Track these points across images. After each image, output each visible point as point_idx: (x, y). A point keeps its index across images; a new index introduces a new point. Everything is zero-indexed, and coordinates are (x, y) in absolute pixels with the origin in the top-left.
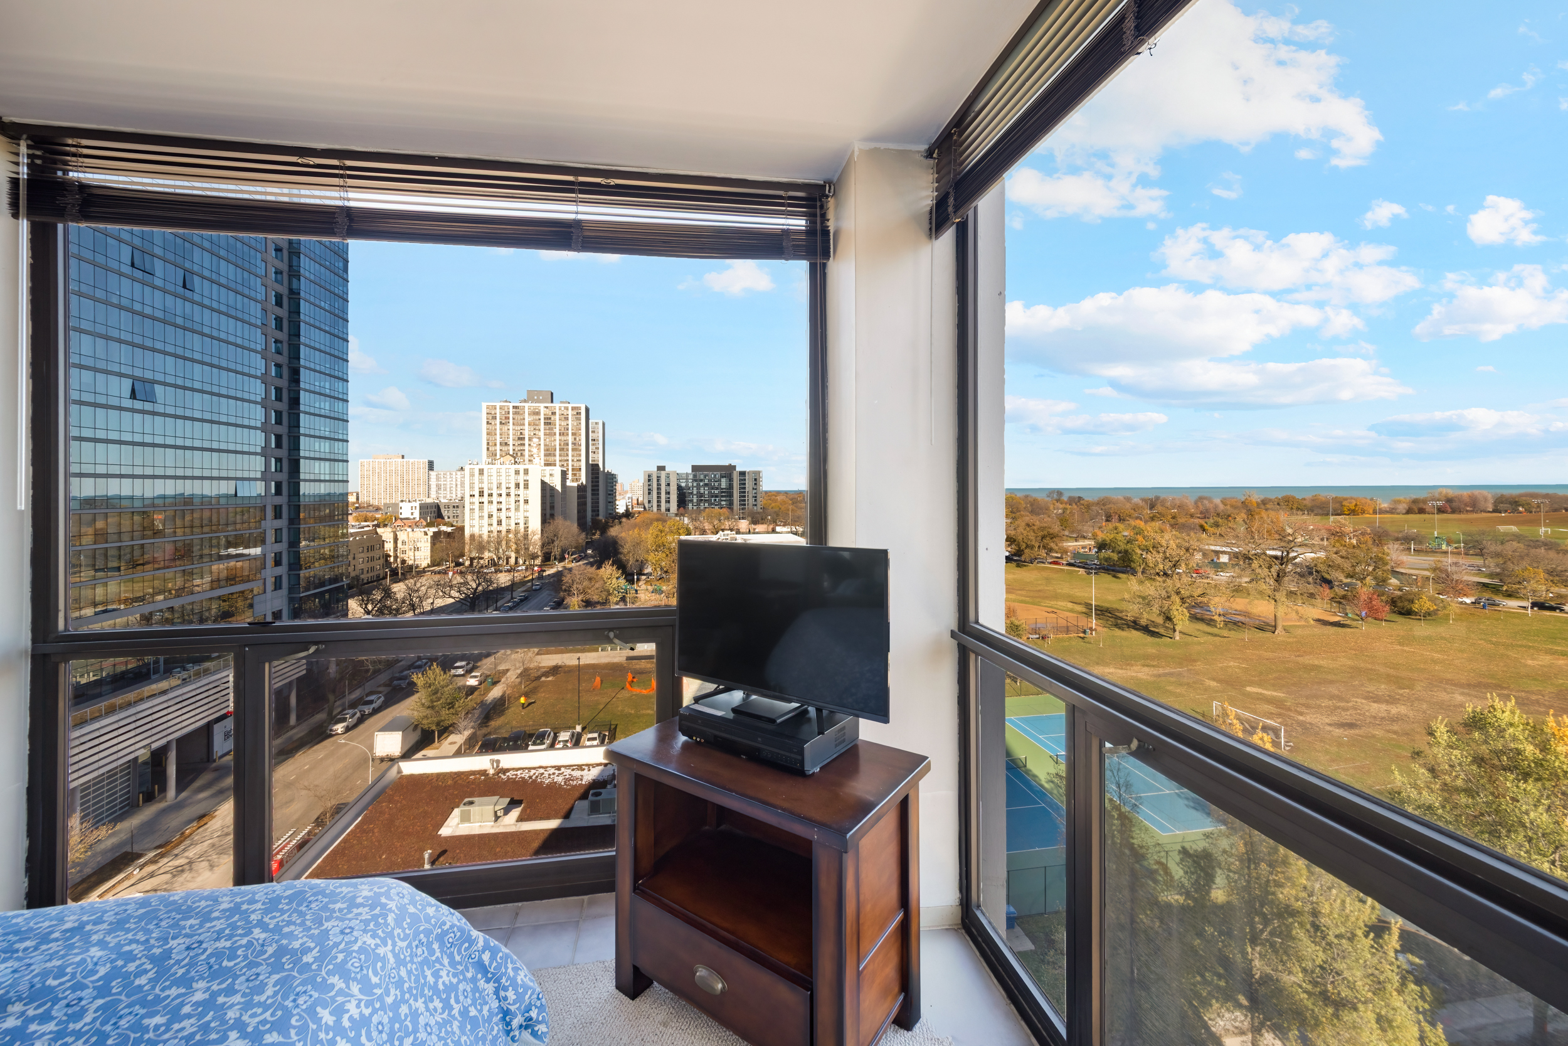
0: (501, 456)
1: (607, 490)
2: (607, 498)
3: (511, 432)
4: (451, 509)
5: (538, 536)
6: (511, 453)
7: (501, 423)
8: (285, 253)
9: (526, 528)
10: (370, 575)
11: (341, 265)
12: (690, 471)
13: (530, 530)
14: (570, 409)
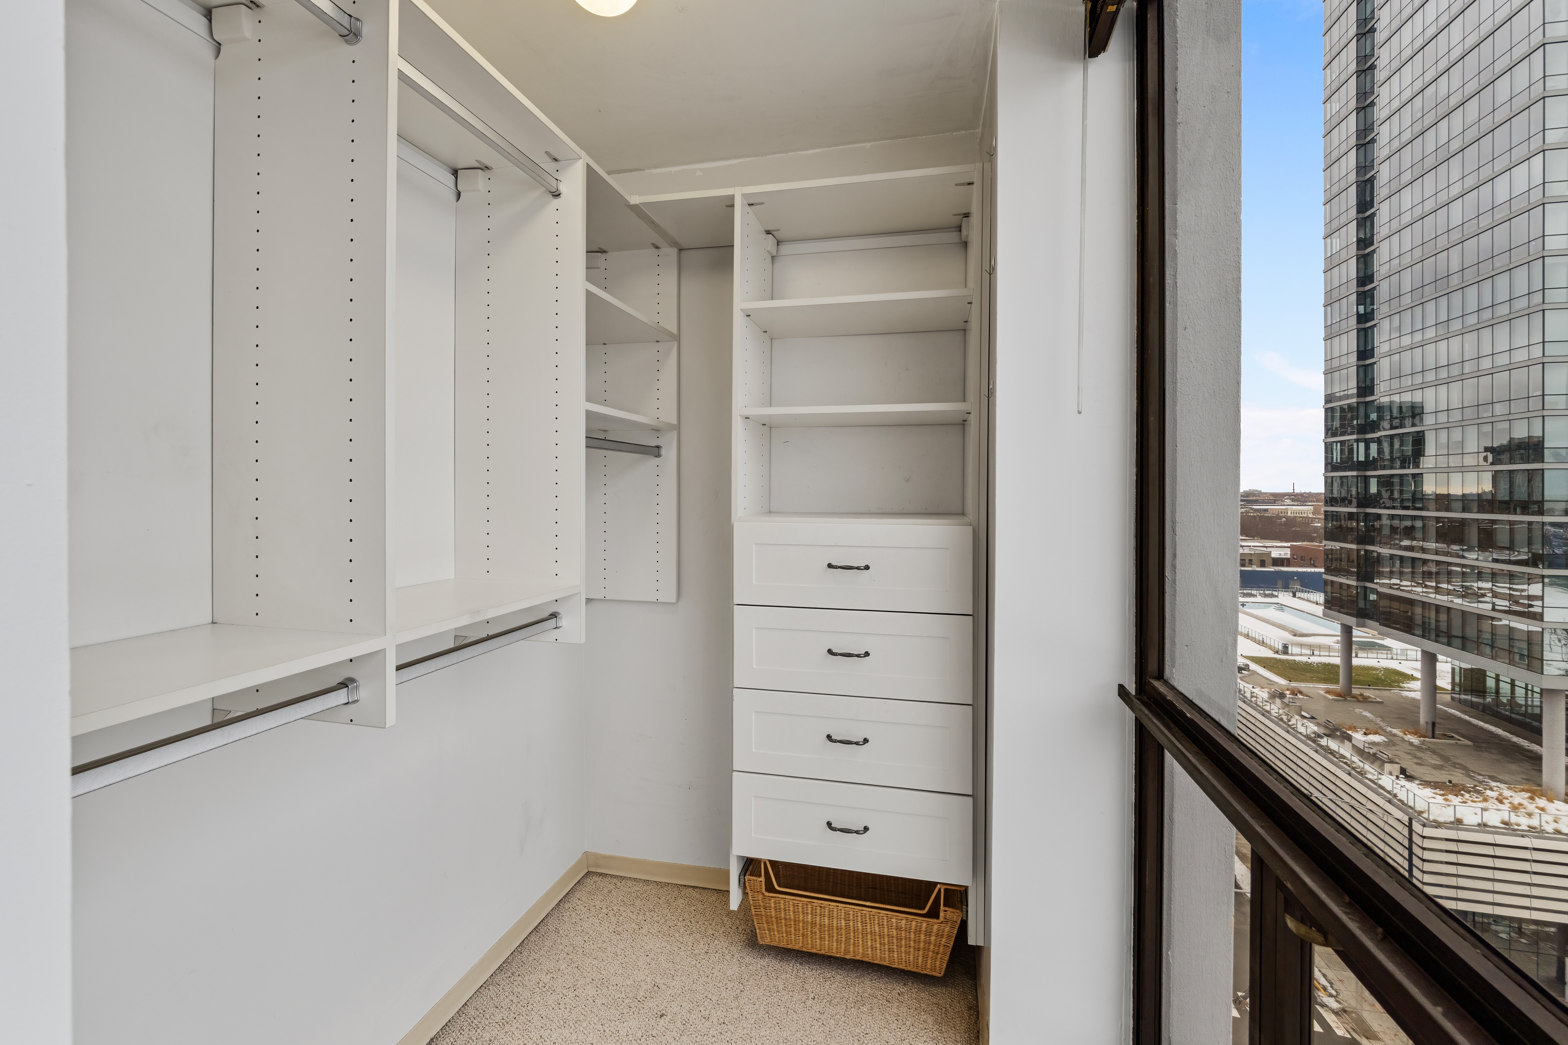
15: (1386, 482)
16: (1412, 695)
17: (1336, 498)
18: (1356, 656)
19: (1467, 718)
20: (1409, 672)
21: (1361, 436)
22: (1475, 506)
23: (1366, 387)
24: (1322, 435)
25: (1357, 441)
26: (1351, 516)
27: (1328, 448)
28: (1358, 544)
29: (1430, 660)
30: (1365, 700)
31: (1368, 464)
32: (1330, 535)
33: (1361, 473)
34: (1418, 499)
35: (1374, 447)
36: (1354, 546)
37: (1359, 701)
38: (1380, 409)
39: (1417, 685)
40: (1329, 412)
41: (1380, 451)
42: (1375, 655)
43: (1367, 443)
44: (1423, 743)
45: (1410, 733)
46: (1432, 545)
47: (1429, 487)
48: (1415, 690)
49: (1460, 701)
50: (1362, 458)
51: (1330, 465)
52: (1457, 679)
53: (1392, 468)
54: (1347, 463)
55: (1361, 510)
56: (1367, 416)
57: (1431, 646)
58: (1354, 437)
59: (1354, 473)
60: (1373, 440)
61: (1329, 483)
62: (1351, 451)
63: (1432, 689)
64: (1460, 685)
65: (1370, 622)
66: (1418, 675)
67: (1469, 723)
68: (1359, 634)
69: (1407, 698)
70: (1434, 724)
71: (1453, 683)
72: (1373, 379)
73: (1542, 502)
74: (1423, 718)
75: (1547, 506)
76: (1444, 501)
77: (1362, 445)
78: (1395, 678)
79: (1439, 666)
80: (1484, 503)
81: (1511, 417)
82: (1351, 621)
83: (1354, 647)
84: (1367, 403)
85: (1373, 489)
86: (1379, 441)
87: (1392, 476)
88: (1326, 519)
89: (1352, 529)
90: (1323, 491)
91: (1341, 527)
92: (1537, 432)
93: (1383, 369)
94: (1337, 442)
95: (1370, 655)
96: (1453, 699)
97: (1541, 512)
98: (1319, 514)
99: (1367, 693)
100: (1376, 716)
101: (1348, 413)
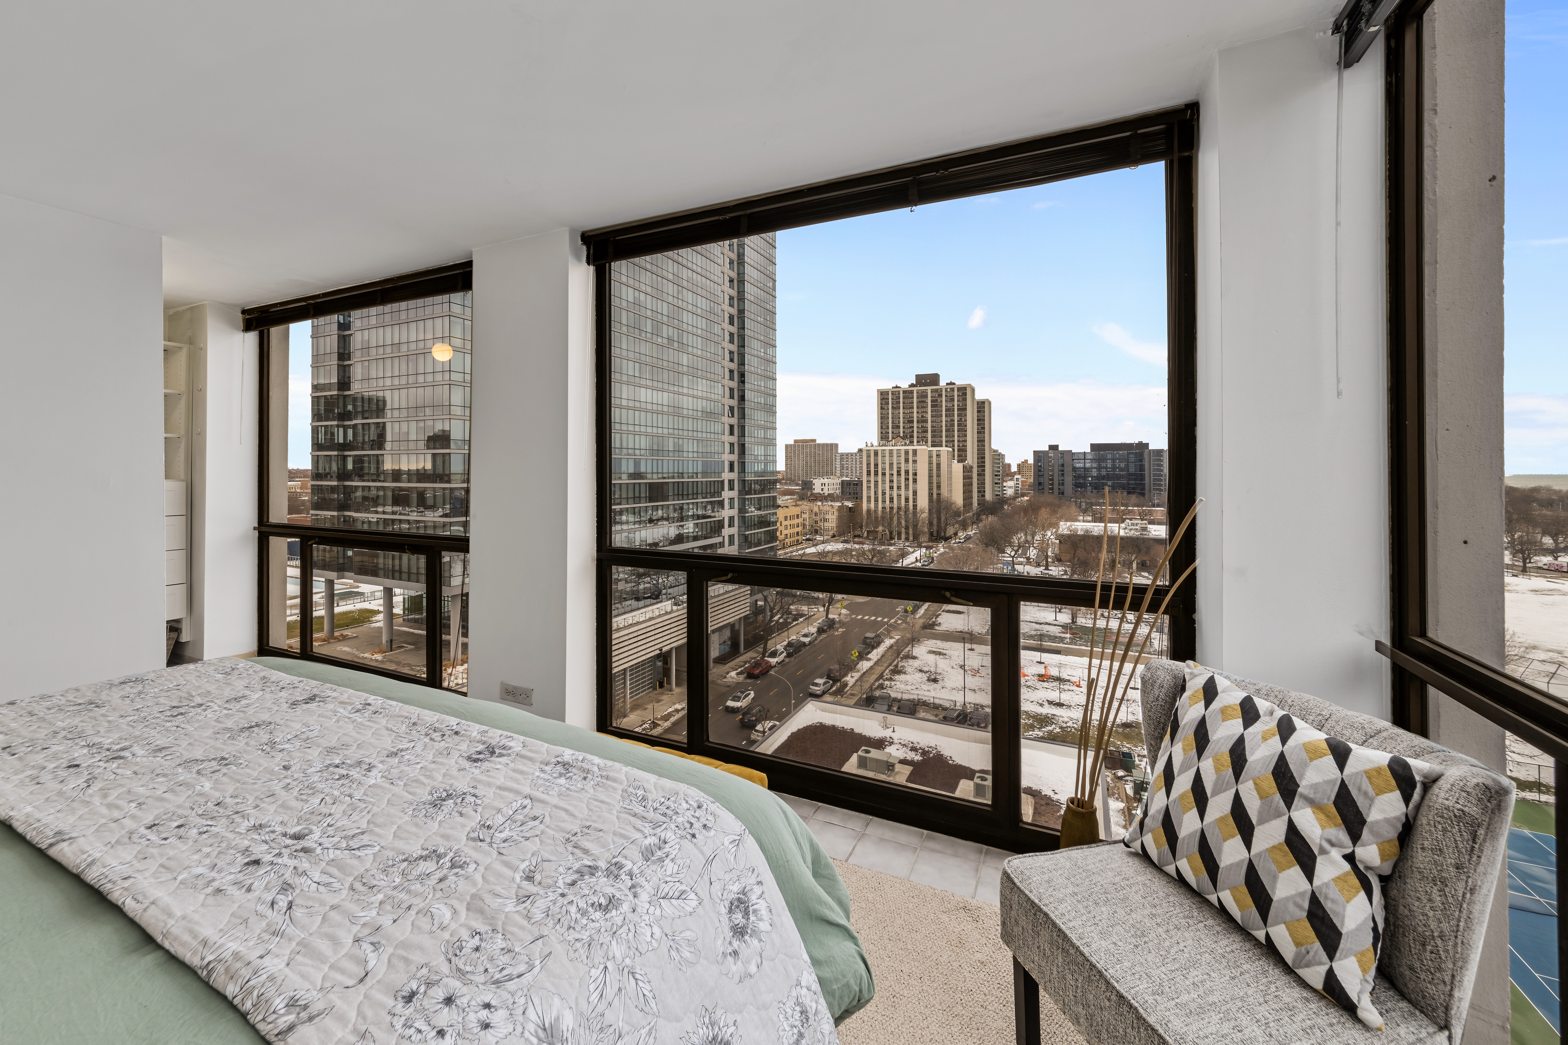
0: (893, 438)
1: (993, 470)
2: (993, 479)
3: (901, 415)
4: (852, 486)
5: (925, 515)
6: (901, 435)
7: (893, 407)
8: (735, 282)
9: (915, 506)
10: (792, 539)
11: (771, 284)
12: (1088, 450)
13: (918, 508)
14: (956, 390)
15: (358, 460)
16: (378, 625)
17: (321, 474)
18: (338, 606)
19: (412, 630)
20: (376, 608)
21: (341, 423)
22: (415, 478)
23: (344, 383)
24: (310, 421)
25: (338, 426)
26: (333, 489)
27: (315, 431)
28: (338, 511)
29: (389, 594)
30: (344, 638)
31: (345, 446)
32: (317, 506)
33: (341, 453)
34: (379, 475)
35: (350, 432)
36: (335, 513)
37: (340, 640)
38: (355, 399)
39: (380, 617)
40: (315, 400)
41: (355, 435)
42: (352, 602)
43: (345, 428)
44: (384, 657)
45: (376, 653)
46: (389, 509)
47: (388, 465)
48: (379, 621)
49: (408, 620)
50: (341, 441)
51: (317, 446)
52: (406, 606)
53: (363, 449)
54: (331, 445)
55: (341, 483)
56: (345, 406)
57: (389, 582)
58: (335, 423)
59: (335, 453)
60: (349, 426)
61: (316, 460)
62: (332, 434)
63: (390, 616)
64: (408, 609)
65: (347, 574)
66: (381, 609)
67: (413, 633)
68: (340, 586)
69: (374, 628)
70: (391, 641)
71: (404, 609)
72: (349, 377)
73: (449, 475)
74: (385, 639)
75: (452, 477)
76: (397, 475)
77: (341, 430)
78: (366, 616)
79: (395, 599)
80: (421, 476)
81: (434, 417)
82: (332, 575)
83: (335, 598)
84: (345, 396)
85: (350, 466)
86: (354, 427)
87: (364, 456)
88: (313, 493)
89: (334, 500)
90: (310, 467)
91: (324, 499)
92: (447, 428)
93: (357, 372)
94: (321, 426)
95: (349, 602)
96: (404, 620)
97: (449, 482)
98: (307, 489)
99: (345, 633)
100: (352, 648)
101: (330, 403)
